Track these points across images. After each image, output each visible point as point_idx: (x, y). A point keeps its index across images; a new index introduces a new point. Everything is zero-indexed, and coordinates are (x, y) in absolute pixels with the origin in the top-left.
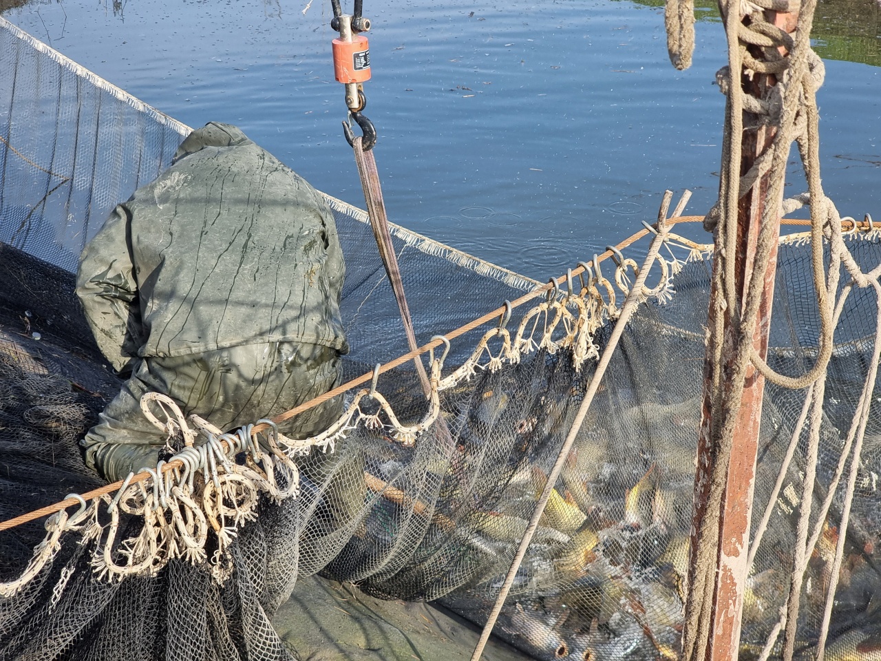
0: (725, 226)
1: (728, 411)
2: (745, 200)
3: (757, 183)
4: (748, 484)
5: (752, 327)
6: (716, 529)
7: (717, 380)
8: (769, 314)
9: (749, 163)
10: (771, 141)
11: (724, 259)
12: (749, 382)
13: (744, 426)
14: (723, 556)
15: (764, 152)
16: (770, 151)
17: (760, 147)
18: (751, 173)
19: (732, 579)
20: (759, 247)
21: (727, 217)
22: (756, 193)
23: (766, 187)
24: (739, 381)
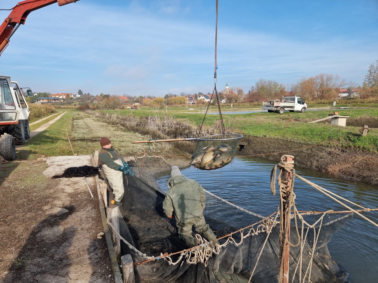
0: (281, 219)
1: (283, 249)
2: (284, 215)
3: (286, 212)
4: (288, 262)
5: (286, 236)
6: (282, 269)
7: (281, 244)
8: (289, 233)
9: (284, 210)
10: (288, 206)
11: (281, 224)
12: (287, 244)
13: (287, 252)
14: (284, 274)
15: (287, 208)
16: (288, 208)
17: (286, 207)
18: (285, 211)
19: (286, 278)
20: (287, 223)
21: (281, 218)
22: (286, 214)
23: (287, 213)
24: (285, 245)
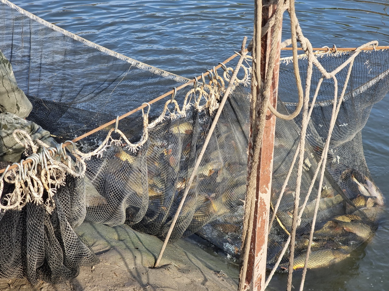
0: (256, 49)
1: (258, 130)
2: (264, 38)
3: (270, 29)
4: (270, 162)
5: (268, 93)
6: (255, 182)
7: (254, 117)
8: (277, 87)
9: (265, 22)
10: (274, 12)
11: (255, 64)
12: (268, 118)
13: (268, 137)
14: (260, 193)
15: (272, 16)
16: (274, 16)
17: (270, 14)
18: (266, 26)
19: (264, 203)
20: (270, 58)
21: (256, 45)
22: (269, 34)
23: (273, 31)
24: (263, 117)
